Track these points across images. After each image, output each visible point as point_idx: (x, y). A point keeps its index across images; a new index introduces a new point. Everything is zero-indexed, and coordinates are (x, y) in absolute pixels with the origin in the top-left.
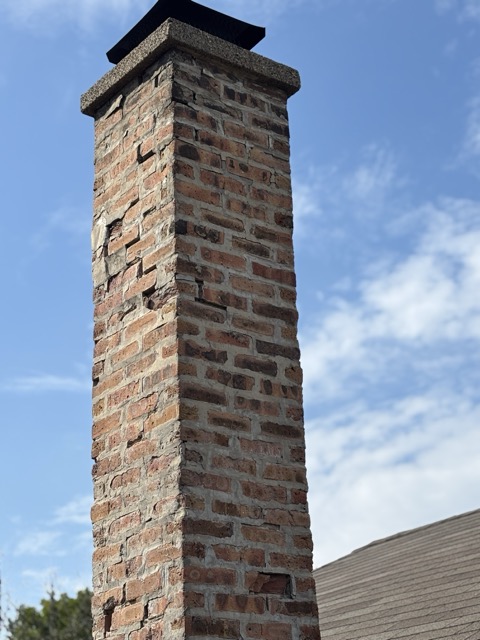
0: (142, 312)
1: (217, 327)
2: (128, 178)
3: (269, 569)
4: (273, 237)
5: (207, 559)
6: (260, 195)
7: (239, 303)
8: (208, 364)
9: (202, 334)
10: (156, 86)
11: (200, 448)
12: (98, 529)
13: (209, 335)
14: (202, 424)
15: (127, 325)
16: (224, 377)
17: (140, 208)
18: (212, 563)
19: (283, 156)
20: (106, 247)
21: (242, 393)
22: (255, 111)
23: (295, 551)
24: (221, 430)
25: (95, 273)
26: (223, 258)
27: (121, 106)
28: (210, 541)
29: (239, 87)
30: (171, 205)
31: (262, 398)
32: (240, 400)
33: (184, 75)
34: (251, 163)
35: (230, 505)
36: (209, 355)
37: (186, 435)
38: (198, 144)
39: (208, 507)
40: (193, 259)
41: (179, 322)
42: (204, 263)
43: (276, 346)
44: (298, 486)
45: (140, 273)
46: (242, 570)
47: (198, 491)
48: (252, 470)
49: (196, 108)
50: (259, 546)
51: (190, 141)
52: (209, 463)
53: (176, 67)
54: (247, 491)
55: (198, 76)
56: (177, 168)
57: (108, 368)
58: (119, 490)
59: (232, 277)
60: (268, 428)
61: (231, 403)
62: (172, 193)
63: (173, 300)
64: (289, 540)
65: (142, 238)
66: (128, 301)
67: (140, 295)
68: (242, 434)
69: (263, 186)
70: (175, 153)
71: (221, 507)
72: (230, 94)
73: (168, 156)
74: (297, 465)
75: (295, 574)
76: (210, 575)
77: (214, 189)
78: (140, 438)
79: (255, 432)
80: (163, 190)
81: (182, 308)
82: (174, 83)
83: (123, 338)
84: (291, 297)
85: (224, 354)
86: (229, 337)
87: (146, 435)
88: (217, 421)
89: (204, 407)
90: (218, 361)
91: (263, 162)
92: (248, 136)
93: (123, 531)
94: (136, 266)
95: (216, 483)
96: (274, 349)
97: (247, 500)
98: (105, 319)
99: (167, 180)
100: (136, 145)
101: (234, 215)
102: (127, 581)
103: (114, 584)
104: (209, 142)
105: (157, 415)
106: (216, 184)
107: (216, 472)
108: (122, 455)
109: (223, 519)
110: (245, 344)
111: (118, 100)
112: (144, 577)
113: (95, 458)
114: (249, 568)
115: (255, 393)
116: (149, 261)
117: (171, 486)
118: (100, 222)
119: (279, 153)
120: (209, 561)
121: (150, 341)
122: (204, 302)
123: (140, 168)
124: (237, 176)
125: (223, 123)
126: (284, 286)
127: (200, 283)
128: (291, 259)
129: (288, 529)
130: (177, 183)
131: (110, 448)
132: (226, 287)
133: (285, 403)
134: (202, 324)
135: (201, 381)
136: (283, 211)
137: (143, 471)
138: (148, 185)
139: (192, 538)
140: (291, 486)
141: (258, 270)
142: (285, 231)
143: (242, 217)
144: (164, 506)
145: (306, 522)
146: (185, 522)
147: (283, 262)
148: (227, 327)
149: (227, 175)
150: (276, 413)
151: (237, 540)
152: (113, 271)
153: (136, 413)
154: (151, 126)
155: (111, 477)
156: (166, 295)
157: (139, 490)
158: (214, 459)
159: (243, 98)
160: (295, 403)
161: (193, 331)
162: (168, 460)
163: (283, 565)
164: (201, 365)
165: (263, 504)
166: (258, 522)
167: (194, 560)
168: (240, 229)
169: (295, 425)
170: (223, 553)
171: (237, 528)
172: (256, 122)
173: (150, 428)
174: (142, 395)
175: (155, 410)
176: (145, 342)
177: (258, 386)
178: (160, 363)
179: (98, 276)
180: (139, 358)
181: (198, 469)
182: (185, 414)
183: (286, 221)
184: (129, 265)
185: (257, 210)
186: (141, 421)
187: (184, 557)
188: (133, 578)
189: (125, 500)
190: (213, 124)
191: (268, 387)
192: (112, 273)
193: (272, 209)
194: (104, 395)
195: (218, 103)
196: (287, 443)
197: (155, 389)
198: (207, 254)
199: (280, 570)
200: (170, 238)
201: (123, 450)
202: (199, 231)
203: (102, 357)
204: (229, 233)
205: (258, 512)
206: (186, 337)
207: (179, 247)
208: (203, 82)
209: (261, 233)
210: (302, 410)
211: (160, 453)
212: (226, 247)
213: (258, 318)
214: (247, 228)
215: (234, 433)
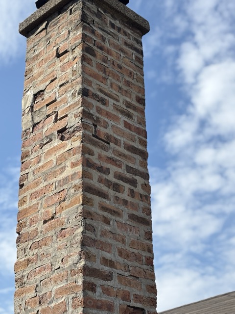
0: (56, 142)
1: (104, 153)
2: (49, 67)
3: (133, 304)
4: (135, 108)
5: (97, 294)
6: (128, 84)
7: (117, 142)
8: (99, 174)
9: (96, 156)
10: (71, 14)
11: (94, 223)
12: (19, 277)
13: (100, 157)
14: (95, 209)
15: (46, 151)
16: (108, 183)
17: (57, 83)
18: (100, 296)
19: (140, 65)
20: (32, 107)
21: (118, 194)
22: (125, 38)
23: (147, 294)
24: (106, 214)
25: (23, 123)
26: (108, 114)
27: (46, 28)
28: (99, 282)
29: (117, 23)
30: (79, 79)
31: (129, 199)
32: (117, 198)
33: (88, 9)
34: (123, 65)
35: (111, 261)
36: (100, 169)
37: (86, 215)
38: (95, 48)
39: (98, 261)
40: (91, 112)
41: (83, 146)
42: (98, 115)
43: (137, 170)
44: (149, 255)
45: (56, 120)
46: (118, 302)
47: (93, 250)
48: (123, 241)
49: (95, 28)
50: (127, 289)
51: (91, 45)
52: (99, 234)
53: (84, 4)
54: (120, 253)
55: (96, 11)
56: (83, 59)
57: (31, 177)
58: (36, 251)
59: (113, 126)
60: (132, 217)
61: (112, 199)
62: (80, 72)
63: (79, 134)
64: (144, 287)
65: (58, 100)
66: (47, 137)
67: (56, 133)
68: (118, 219)
69: (130, 79)
70: (82, 50)
71: (105, 261)
72: (113, 26)
73: (78, 52)
74: (148, 242)
75: (147, 309)
76: (99, 304)
77: (104, 75)
78: (53, 218)
79: (125, 219)
80: (74, 72)
81: (84, 138)
82: (83, 12)
83: (43, 159)
84: (144, 144)
85: (108, 169)
86: (111, 160)
87: (58, 215)
88: (104, 209)
89: (97, 199)
90: (104, 173)
91: (129, 66)
92: (122, 50)
93: (38, 277)
94: (53, 117)
95: (103, 246)
96: (135, 172)
97: (120, 259)
98: (30, 149)
99: (77, 65)
100: (55, 48)
101: (114, 92)
102: (40, 308)
103: (30, 311)
104: (101, 48)
105: (66, 203)
106: (105, 72)
107: (103, 239)
108: (39, 229)
109: (107, 269)
110: (120, 166)
111: (44, 25)
112: (53, 305)
113: (18, 233)
114: (122, 302)
115: (125, 195)
116: (63, 112)
117: (75, 246)
118: (28, 93)
119: (137, 64)
120: (98, 295)
121: (62, 158)
122: (97, 137)
123: (58, 60)
124: (116, 70)
125: (109, 40)
126: (141, 137)
127: (95, 126)
128: (144, 123)
129: (143, 280)
130: (83, 67)
131: (30, 225)
132: (109, 131)
133: (142, 204)
134: (96, 150)
135: (95, 183)
136: (140, 95)
137: (54, 238)
138: (63, 69)
139: (88, 279)
140: (145, 254)
141: (127, 125)
142: (141, 106)
143: (119, 94)
144: (69, 259)
145: (153, 278)
146: (85, 268)
147: (140, 123)
148: (110, 154)
149: (110, 69)
150: (136, 209)
151: (114, 283)
152: (36, 120)
153: (50, 203)
154: (66, 37)
155: (31, 243)
156: (74, 131)
157: (51, 250)
158: (102, 231)
159: (119, 30)
160: (147, 205)
161: (91, 153)
162: (73, 230)
163: (140, 302)
164: (96, 174)
165: (129, 263)
166: (127, 274)
167: (90, 293)
168: (118, 101)
169: (147, 218)
170: (107, 291)
171: (115, 276)
172: (126, 44)
173: (60, 211)
174: (55, 191)
175: (64, 200)
176: (58, 160)
177: (126, 192)
178: (69, 171)
179: (26, 124)
180: (53, 170)
181: (93, 236)
182: (86, 201)
183: (141, 101)
184: (48, 116)
185: (126, 92)
186: (54, 207)
187: (84, 291)
188: (44, 306)
189: (40, 257)
190: (104, 40)
191: (132, 193)
192: (36, 121)
193: (135, 93)
194: (28, 193)
195: (106, 29)
196: (143, 228)
197: (65, 187)
198: (99, 110)
199: (139, 305)
200: (78, 98)
201: (40, 226)
202: (95, 96)
203: (27, 171)
204: (111, 101)
205: (127, 267)
206: (87, 156)
207: (84, 103)
208: (99, 15)
209: (129, 105)
210: (150, 210)
211: (68, 226)
212: (110, 109)
213: (127, 153)
214: (121, 101)
215: (113, 217)
